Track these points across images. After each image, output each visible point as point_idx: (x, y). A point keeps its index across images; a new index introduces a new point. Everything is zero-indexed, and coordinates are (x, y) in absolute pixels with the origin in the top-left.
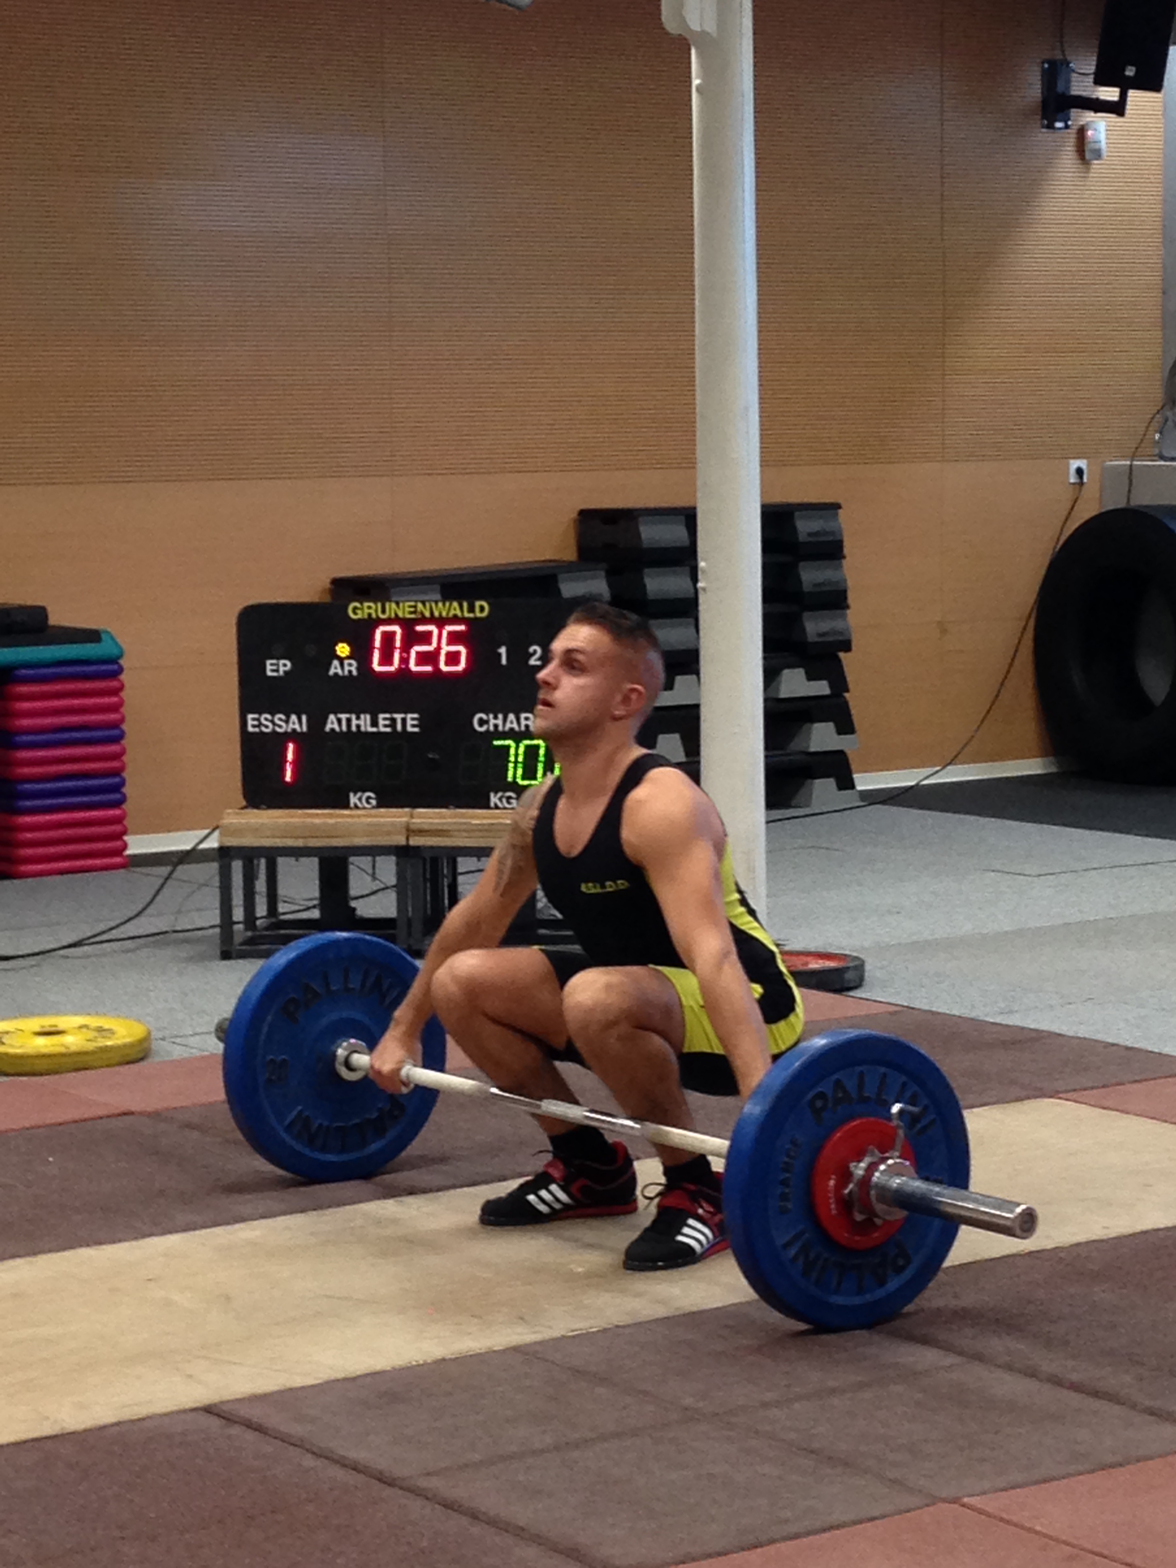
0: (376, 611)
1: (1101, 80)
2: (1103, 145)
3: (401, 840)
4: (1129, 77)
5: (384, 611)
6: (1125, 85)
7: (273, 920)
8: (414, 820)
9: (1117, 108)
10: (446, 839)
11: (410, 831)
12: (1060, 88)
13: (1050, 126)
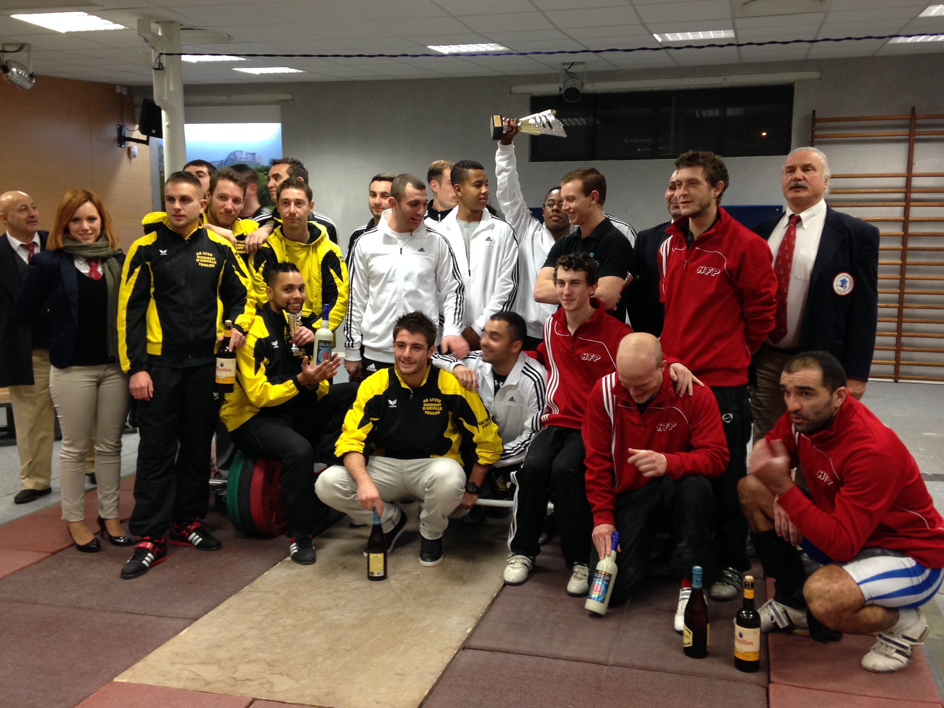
1: (140, 132)
2: (137, 154)
4: (150, 131)
6: (149, 134)
9: (146, 142)
12: (123, 135)
13: (121, 146)
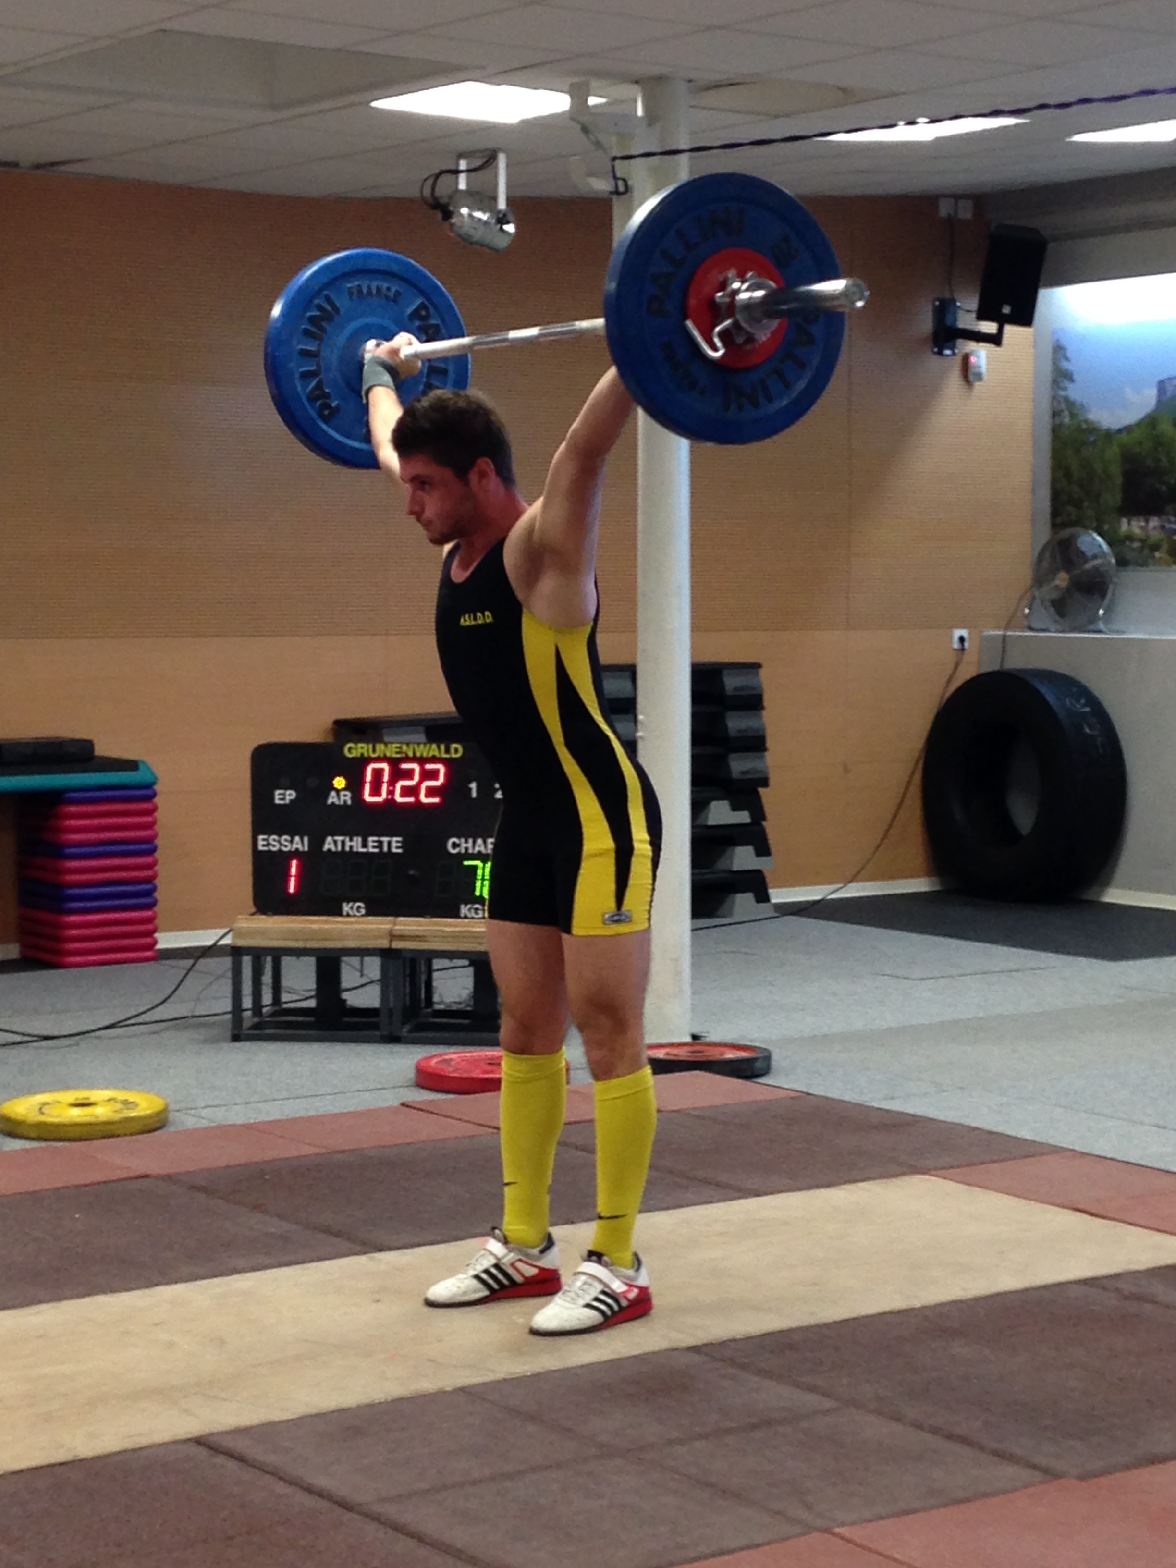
0: (368, 751)
1: (982, 315)
2: (984, 370)
3: (384, 943)
4: (1006, 315)
5: (374, 751)
6: (1002, 320)
7: (277, 1008)
8: (397, 927)
9: (996, 340)
10: (422, 943)
11: (392, 936)
12: (949, 322)
13: (940, 353)
